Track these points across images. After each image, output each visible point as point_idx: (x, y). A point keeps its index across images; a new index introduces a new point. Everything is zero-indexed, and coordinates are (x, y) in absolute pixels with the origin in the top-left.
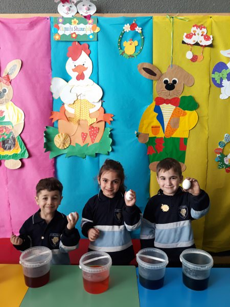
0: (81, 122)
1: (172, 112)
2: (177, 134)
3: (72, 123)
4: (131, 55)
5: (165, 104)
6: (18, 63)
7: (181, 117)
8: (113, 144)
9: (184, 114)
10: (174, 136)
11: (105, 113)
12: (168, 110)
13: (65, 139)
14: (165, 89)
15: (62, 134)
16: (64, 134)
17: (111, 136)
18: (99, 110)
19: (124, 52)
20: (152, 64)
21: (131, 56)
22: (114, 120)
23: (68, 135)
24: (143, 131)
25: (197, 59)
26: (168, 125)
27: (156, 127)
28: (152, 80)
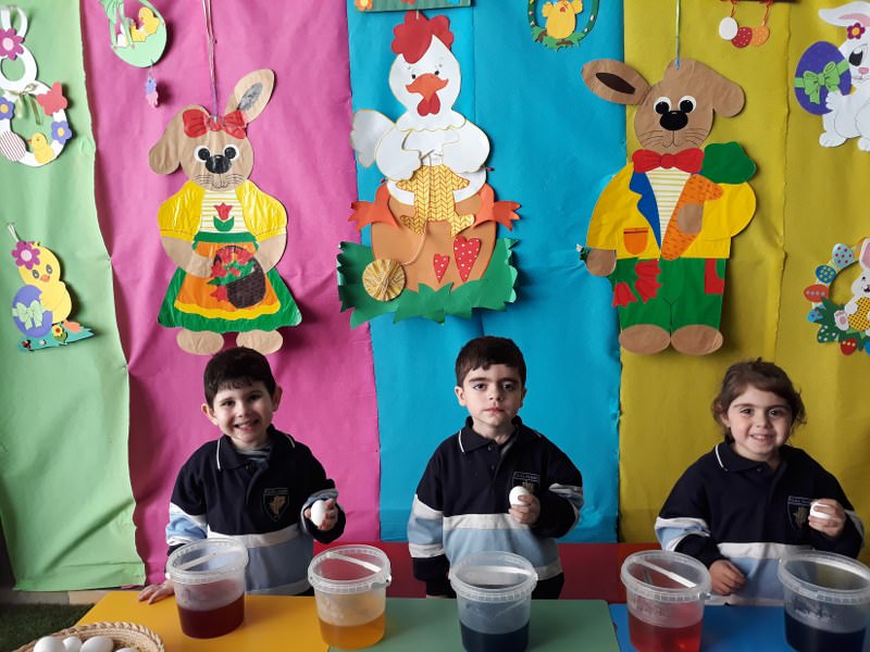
0: (433, 227)
1: (681, 189)
2: (698, 249)
3: (409, 232)
4: (563, 41)
5: (660, 168)
6: (263, 78)
7: (706, 203)
8: (523, 282)
9: (718, 194)
10: (686, 254)
11: (496, 199)
12: (669, 185)
13: (391, 276)
14: (661, 128)
15: (383, 262)
16: (388, 262)
17: (514, 261)
18: (479, 193)
19: (544, 33)
20: (622, 60)
21: (566, 42)
22: (521, 217)
23: (398, 265)
24: (601, 244)
25: (750, 37)
26: (670, 226)
27: (637, 231)
28: (625, 105)
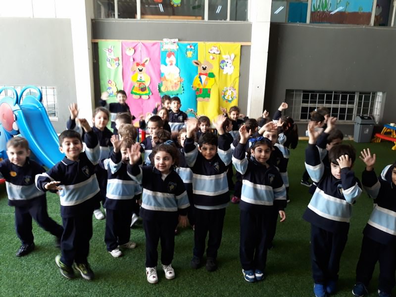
0: (171, 82)
1: (205, 78)
3: (168, 82)
4: (190, 57)
5: (202, 75)
8: (183, 90)
9: (210, 79)
10: (206, 87)
14: (203, 70)
16: (165, 86)
17: (183, 87)
18: (178, 77)
19: (187, 56)
20: (198, 60)
25: (214, 59)
26: (204, 83)
27: (199, 84)
28: (198, 66)
